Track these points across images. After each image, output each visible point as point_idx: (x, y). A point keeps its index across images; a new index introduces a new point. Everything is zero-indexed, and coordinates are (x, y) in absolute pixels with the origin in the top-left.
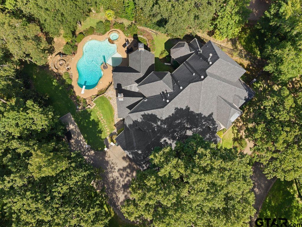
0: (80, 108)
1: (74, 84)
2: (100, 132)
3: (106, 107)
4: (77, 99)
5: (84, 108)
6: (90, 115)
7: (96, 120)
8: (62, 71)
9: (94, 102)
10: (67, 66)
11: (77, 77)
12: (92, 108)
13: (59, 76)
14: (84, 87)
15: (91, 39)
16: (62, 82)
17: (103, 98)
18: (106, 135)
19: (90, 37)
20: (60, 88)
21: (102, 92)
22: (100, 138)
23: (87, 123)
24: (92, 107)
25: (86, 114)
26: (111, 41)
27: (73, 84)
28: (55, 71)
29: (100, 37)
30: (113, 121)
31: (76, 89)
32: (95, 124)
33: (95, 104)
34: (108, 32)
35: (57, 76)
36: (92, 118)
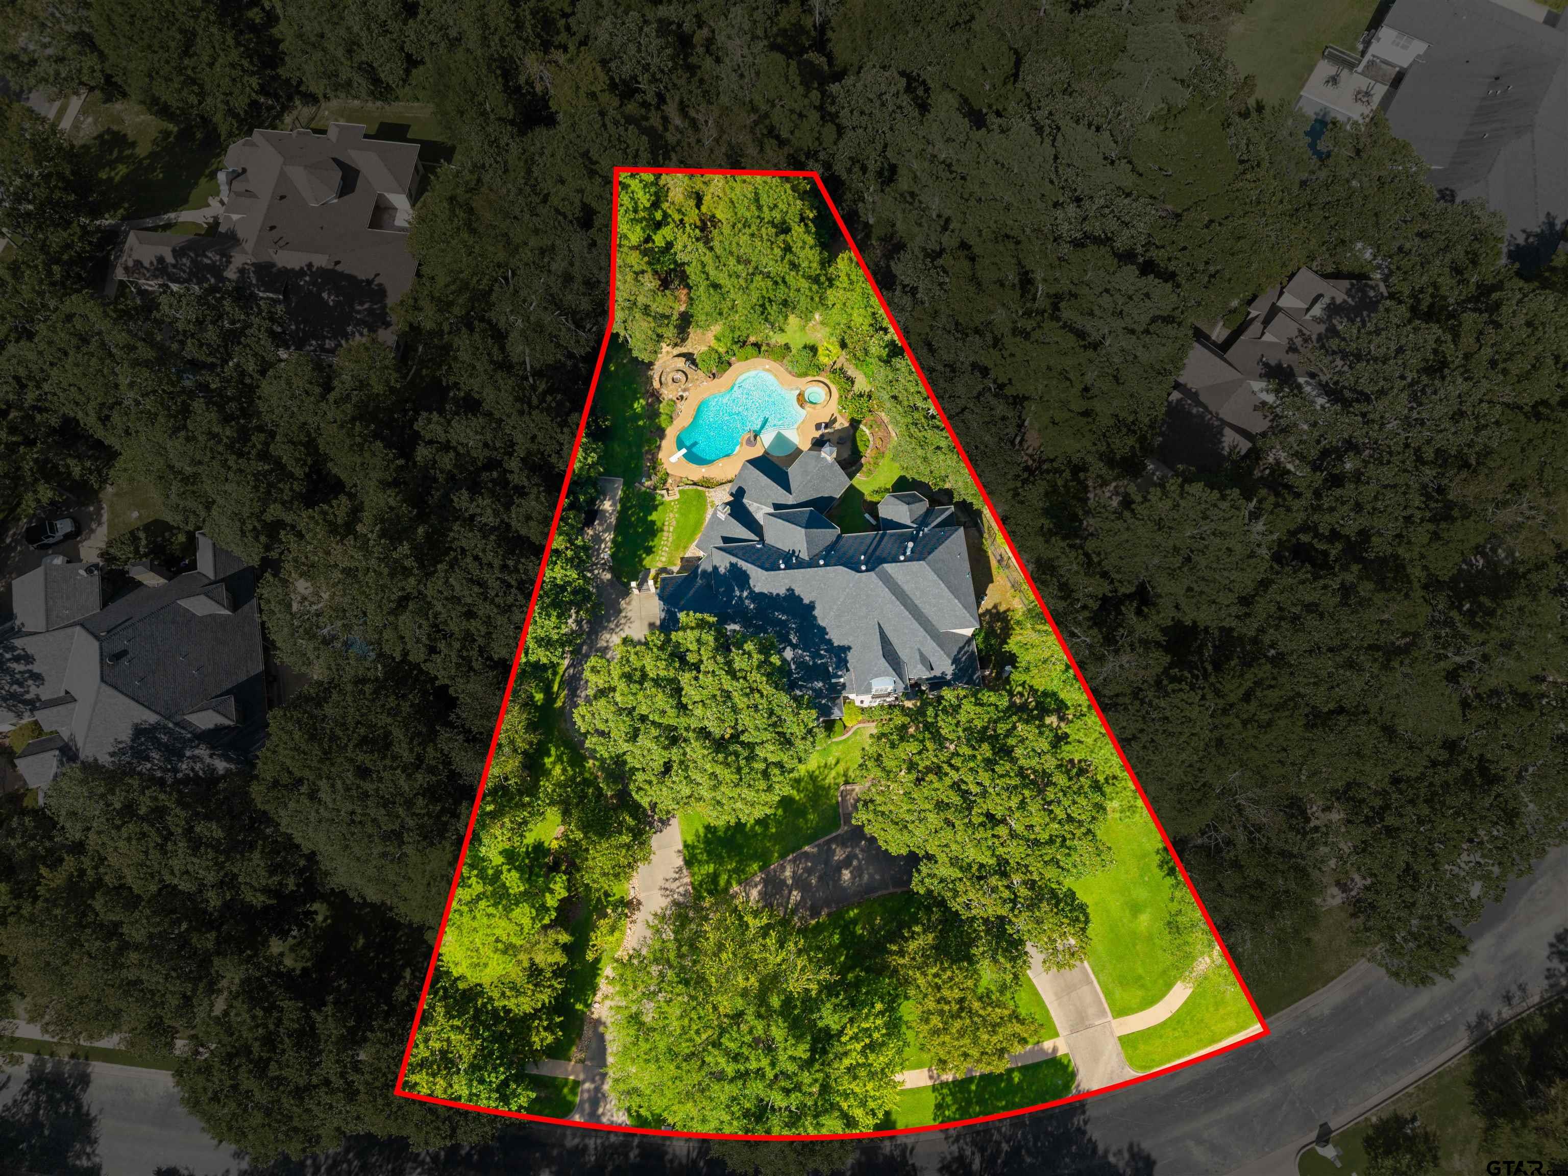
0: (648, 483)
1: (671, 432)
2: (649, 551)
3: (692, 517)
4: (655, 463)
5: (655, 488)
6: (655, 508)
7: (659, 524)
8: (668, 393)
9: (682, 492)
10: (684, 390)
11: (686, 424)
12: (667, 498)
13: (656, 397)
14: (684, 451)
15: (768, 370)
16: (652, 413)
17: (701, 497)
18: (654, 563)
19: (768, 363)
20: (641, 423)
21: (708, 484)
22: (641, 560)
23: (638, 518)
24: (670, 497)
25: (649, 502)
26: (802, 400)
27: (668, 432)
28: (656, 384)
29: (792, 377)
30: (686, 548)
31: (668, 443)
32: (652, 531)
33: (677, 496)
34: (810, 378)
35: (652, 395)
36: (654, 517)
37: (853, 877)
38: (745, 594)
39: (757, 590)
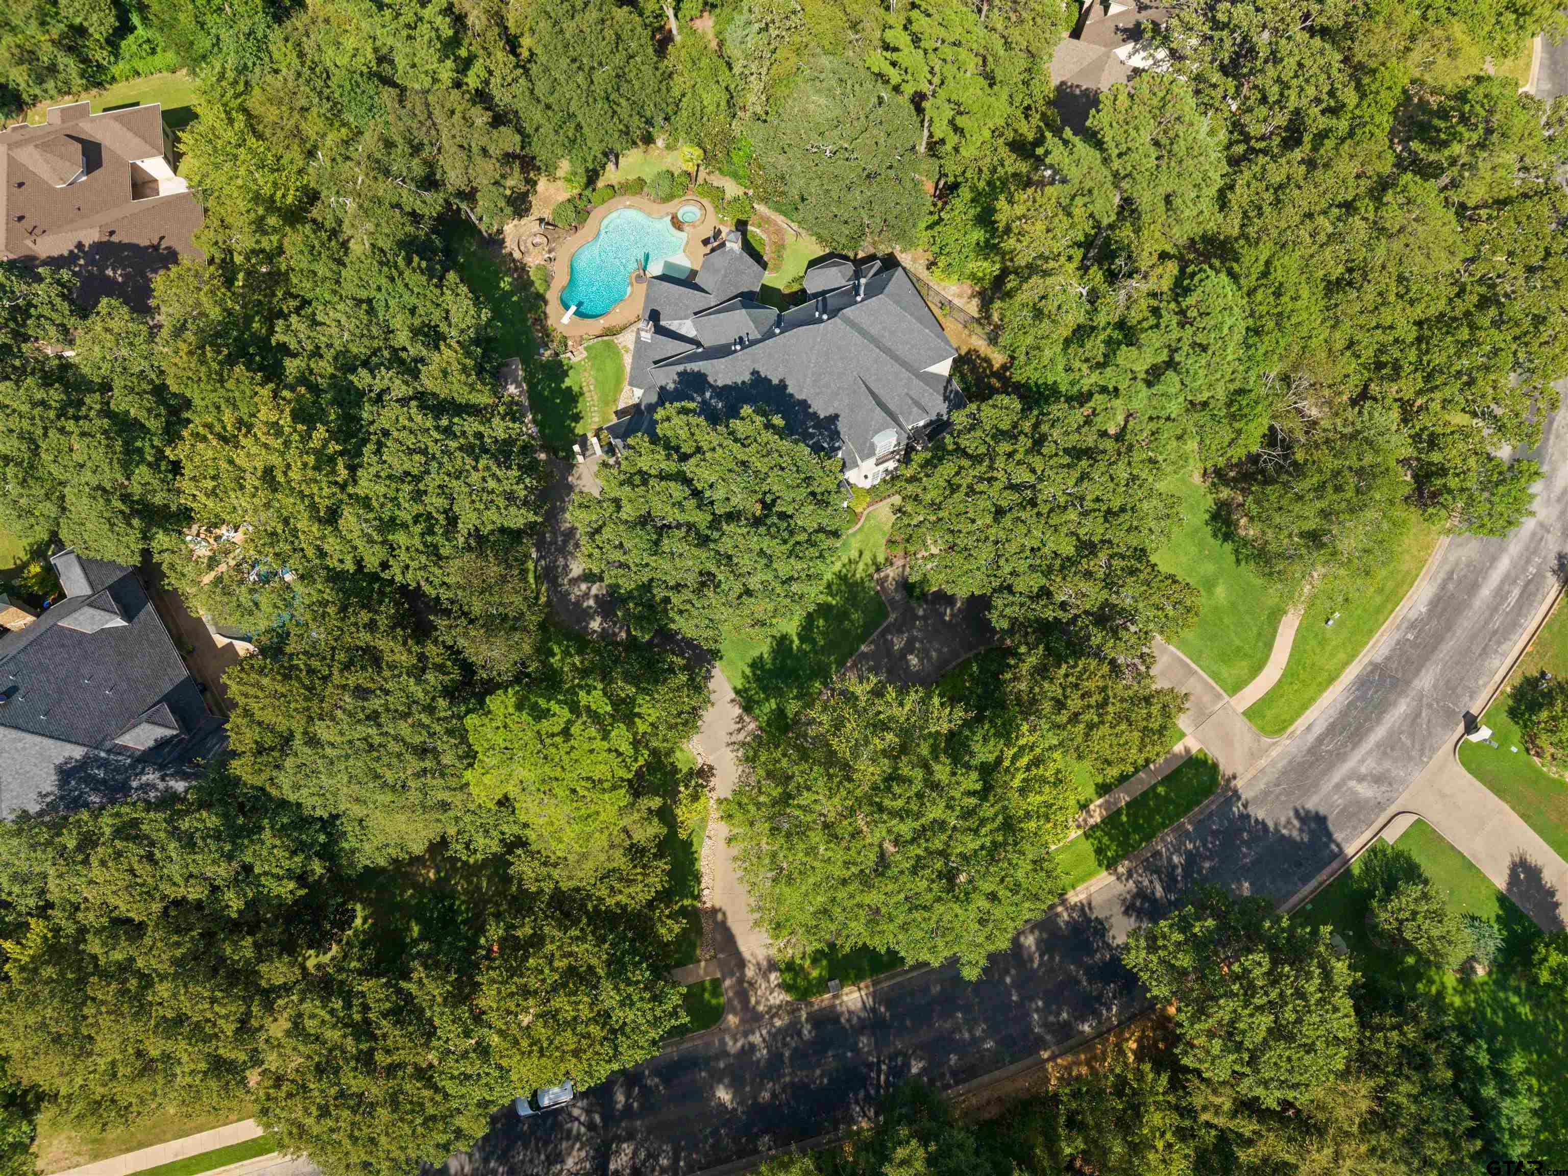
0: (548, 353)
1: (552, 296)
2: (577, 418)
3: (610, 367)
4: (547, 334)
5: (557, 354)
6: (565, 374)
7: (576, 389)
8: (533, 261)
9: (586, 349)
10: (550, 252)
11: (565, 282)
12: (574, 360)
13: (521, 269)
14: (573, 308)
15: (629, 207)
16: (523, 281)
17: (610, 346)
18: (587, 426)
19: (629, 200)
20: (515, 298)
21: (612, 332)
22: (572, 431)
23: (552, 391)
24: (576, 357)
25: (558, 370)
26: (677, 224)
27: (548, 296)
28: (517, 255)
29: (656, 206)
30: (615, 401)
31: (554, 307)
32: (572, 397)
33: (585, 354)
34: (676, 201)
35: (516, 269)
36: (568, 382)
37: (921, 660)
38: (708, 395)
39: (720, 383)
